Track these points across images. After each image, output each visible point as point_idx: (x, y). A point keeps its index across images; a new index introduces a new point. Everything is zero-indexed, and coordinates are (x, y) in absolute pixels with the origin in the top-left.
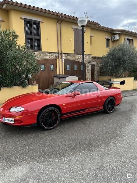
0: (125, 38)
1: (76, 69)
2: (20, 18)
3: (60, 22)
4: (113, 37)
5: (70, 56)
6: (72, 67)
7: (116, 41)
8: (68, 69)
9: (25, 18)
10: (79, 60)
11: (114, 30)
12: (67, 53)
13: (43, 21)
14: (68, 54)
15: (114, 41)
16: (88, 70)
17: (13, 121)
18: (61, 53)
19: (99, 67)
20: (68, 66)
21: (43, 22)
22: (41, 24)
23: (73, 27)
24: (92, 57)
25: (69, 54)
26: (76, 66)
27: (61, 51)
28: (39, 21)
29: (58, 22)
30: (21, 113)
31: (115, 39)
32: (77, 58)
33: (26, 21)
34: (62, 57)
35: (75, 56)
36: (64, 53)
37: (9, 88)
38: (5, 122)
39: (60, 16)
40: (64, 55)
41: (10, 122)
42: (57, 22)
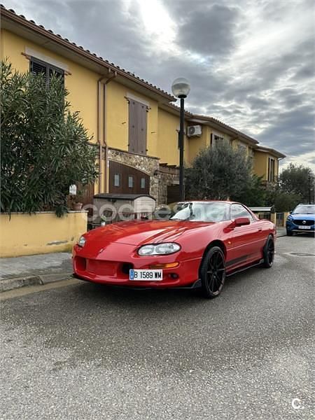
0: (211, 135)
1: (131, 185)
2: (22, 54)
3: (104, 81)
4: (190, 129)
5: (121, 155)
6: (124, 181)
7: (197, 137)
8: (117, 184)
9: (32, 57)
10: (137, 166)
11: (193, 117)
12: (116, 150)
13: (71, 72)
14: (118, 152)
15: (193, 138)
16: (152, 189)
17: (160, 276)
18: (105, 148)
19: (166, 186)
20: (117, 177)
21: (70, 74)
22: (65, 76)
23: (127, 97)
24: (160, 165)
25: (120, 151)
26: (131, 179)
27: (104, 142)
28: (63, 71)
29: (100, 80)
30: (175, 257)
31: (195, 134)
32: (134, 161)
33: (34, 63)
34: (105, 157)
35: (130, 158)
36: (110, 149)
37: (28, 215)
38: (135, 279)
39: (108, 68)
40: (109, 152)
41: (149, 279)
42: (98, 79)
